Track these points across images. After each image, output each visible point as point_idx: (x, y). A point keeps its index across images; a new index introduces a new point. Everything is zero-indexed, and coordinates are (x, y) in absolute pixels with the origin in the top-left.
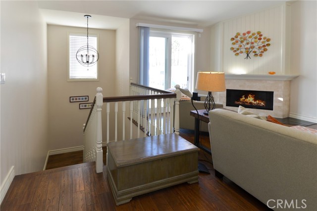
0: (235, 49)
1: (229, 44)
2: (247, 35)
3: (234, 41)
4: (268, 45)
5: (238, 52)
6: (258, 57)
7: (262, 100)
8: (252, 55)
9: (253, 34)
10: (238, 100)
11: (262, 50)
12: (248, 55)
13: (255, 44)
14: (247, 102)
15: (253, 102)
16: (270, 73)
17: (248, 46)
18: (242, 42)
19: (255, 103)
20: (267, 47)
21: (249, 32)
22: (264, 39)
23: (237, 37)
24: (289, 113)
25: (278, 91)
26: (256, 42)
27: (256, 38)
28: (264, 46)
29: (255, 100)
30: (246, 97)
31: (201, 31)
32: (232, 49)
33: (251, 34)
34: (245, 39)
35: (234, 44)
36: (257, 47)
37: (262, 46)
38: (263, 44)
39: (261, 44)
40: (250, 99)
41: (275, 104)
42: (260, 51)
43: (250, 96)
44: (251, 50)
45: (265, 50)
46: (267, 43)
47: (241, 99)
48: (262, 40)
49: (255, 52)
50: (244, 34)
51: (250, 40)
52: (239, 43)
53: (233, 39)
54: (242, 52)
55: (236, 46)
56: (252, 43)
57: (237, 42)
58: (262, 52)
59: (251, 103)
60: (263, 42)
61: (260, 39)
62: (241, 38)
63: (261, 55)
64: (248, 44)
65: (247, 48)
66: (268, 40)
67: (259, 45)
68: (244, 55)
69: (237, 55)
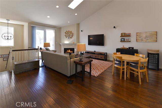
1: (64, 34)
4: (73, 35)
7: (72, 51)
8: (70, 38)
9: (70, 32)
10: (66, 52)
16: (73, 43)
17: (69, 35)
21: (69, 31)
24: (78, 53)
25: (75, 48)
29: (70, 51)
30: (68, 50)
31: (56, 29)
32: (65, 36)
34: (68, 33)
35: (65, 34)
40: (69, 51)
41: (75, 52)
45: (72, 36)
50: (68, 31)
53: (65, 33)
54: (67, 37)
55: (66, 35)
63: (72, 38)
65: (68, 36)
66: (73, 34)
67: (71, 35)
68: (68, 38)
69: (66, 37)
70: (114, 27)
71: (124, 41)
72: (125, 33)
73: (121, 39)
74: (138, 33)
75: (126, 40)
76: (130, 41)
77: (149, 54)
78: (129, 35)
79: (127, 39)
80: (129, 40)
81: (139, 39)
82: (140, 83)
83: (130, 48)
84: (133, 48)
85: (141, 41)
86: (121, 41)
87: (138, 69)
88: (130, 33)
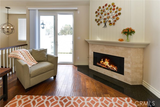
0: (98, 20)
2: (105, 7)
3: (97, 14)
4: (120, 14)
5: (99, 22)
6: (112, 26)
7: (115, 65)
8: (108, 24)
9: (109, 6)
10: (99, 63)
11: (115, 19)
12: (105, 24)
13: (110, 15)
14: (105, 65)
15: (108, 65)
16: (119, 40)
17: (106, 17)
18: (102, 14)
19: (110, 67)
20: (118, 16)
21: (106, 5)
22: (117, 8)
23: (98, 10)
25: (127, 58)
26: (111, 12)
27: (111, 9)
28: (116, 15)
29: (110, 64)
30: (104, 61)
32: (96, 20)
34: (104, 11)
35: (97, 16)
36: (111, 17)
37: (115, 15)
38: (116, 14)
39: (114, 14)
40: (107, 63)
41: (125, 70)
42: (114, 20)
43: (106, 60)
44: (107, 20)
45: (118, 19)
46: (118, 12)
47: (101, 62)
48: (116, 10)
49: (110, 21)
50: (103, 7)
52: (100, 14)
53: (96, 12)
54: (101, 22)
55: (98, 18)
56: (108, 14)
57: (99, 14)
58: (115, 21)
59: (107, 66)
60: (116, 12)
61: (114, 9)
62: (101, 11)
63: (114, 24)
64: (105, 15)
65: (105, 19)
66: (119, 10)
68: (103, 25)
69: (99, 24)
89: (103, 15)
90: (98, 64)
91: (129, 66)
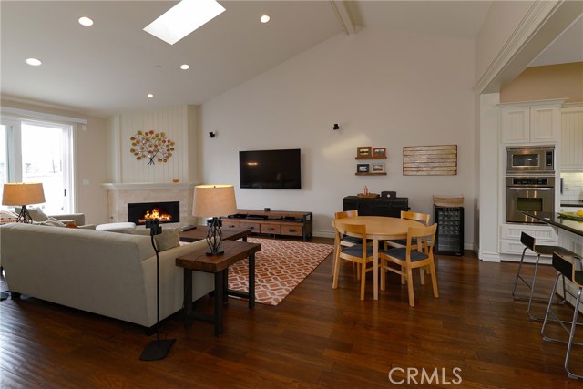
0: (136, 152)
1: (128, 145)
2: (150, 135)
3: (134, 141)
4: (172, 149)
5: (140, 155)
6: (163, 163)
7: (167, 214)
8: (155, 160)
9: (157, 135)
10: (143, 218)
11: (167, 155)
12: (151, 160)
13: (159, 148)
14: (151, 219)
15: (158, 217)
16: (174, 181)
17: (152, 149)
18: (144, 143)
19: (161, 218)
20: (171, 152)
21: (152, 132)
22: (169, 141)
23: (138, 136)
24: (197, 222)
25: (184, 200)
26: (159, 145)
27: (159, 140)
28: (168, 150)
29: (160, 215)
30: (151, 213)
31: (84, 122)
32: (133, 151)
33: (154, 135)
34: (147, 140)
35: (134, 144)
36: (161, 151)
37: (166, 150)
38: (167, 148)
39: (165, 148)
40: (155, 215)
41: (181, 215)
42: (165, 155)
43: (155, 210)
44: (154, 153)
45: (170, 155)
46: (171, 147)
47: (146, 216)
48: (167, 143)
49: (159, 157)
50: (147, 134)
51: (153, 141)
52: (141, 143)
53: (133, 138)
54: (144, 156)
55: (137, 148)
56: (156, 146)
57: (138, 142)
58: (167, 157)
60: (167, 146)
61: (164, 142)
62: (143, 138)
63: (165, 161)
64: (151, 146)
65: (150, 152)
66: (172, 145)
67: (163, 148)
68: (147, 160)
69: (139, 158)
70: (336, 127)
71: (367, 173)
72: (369, 148)
73: (359, 166)
74: (409, 149)
75: (375, 170)
76: (385, 174)
77: (437, 210)
78: (381, 155)
79: (377, 167)
80: (381, 170)
81: (410, 165)
82: (412, 303)
83: (384, 194)
84: (393, 194)
85: (415, 173)
86: (359, 173)
87: (404, 259)
88: (385, 149)
89: (148, 144)
90: (140, 221)
91: (186, 209)
